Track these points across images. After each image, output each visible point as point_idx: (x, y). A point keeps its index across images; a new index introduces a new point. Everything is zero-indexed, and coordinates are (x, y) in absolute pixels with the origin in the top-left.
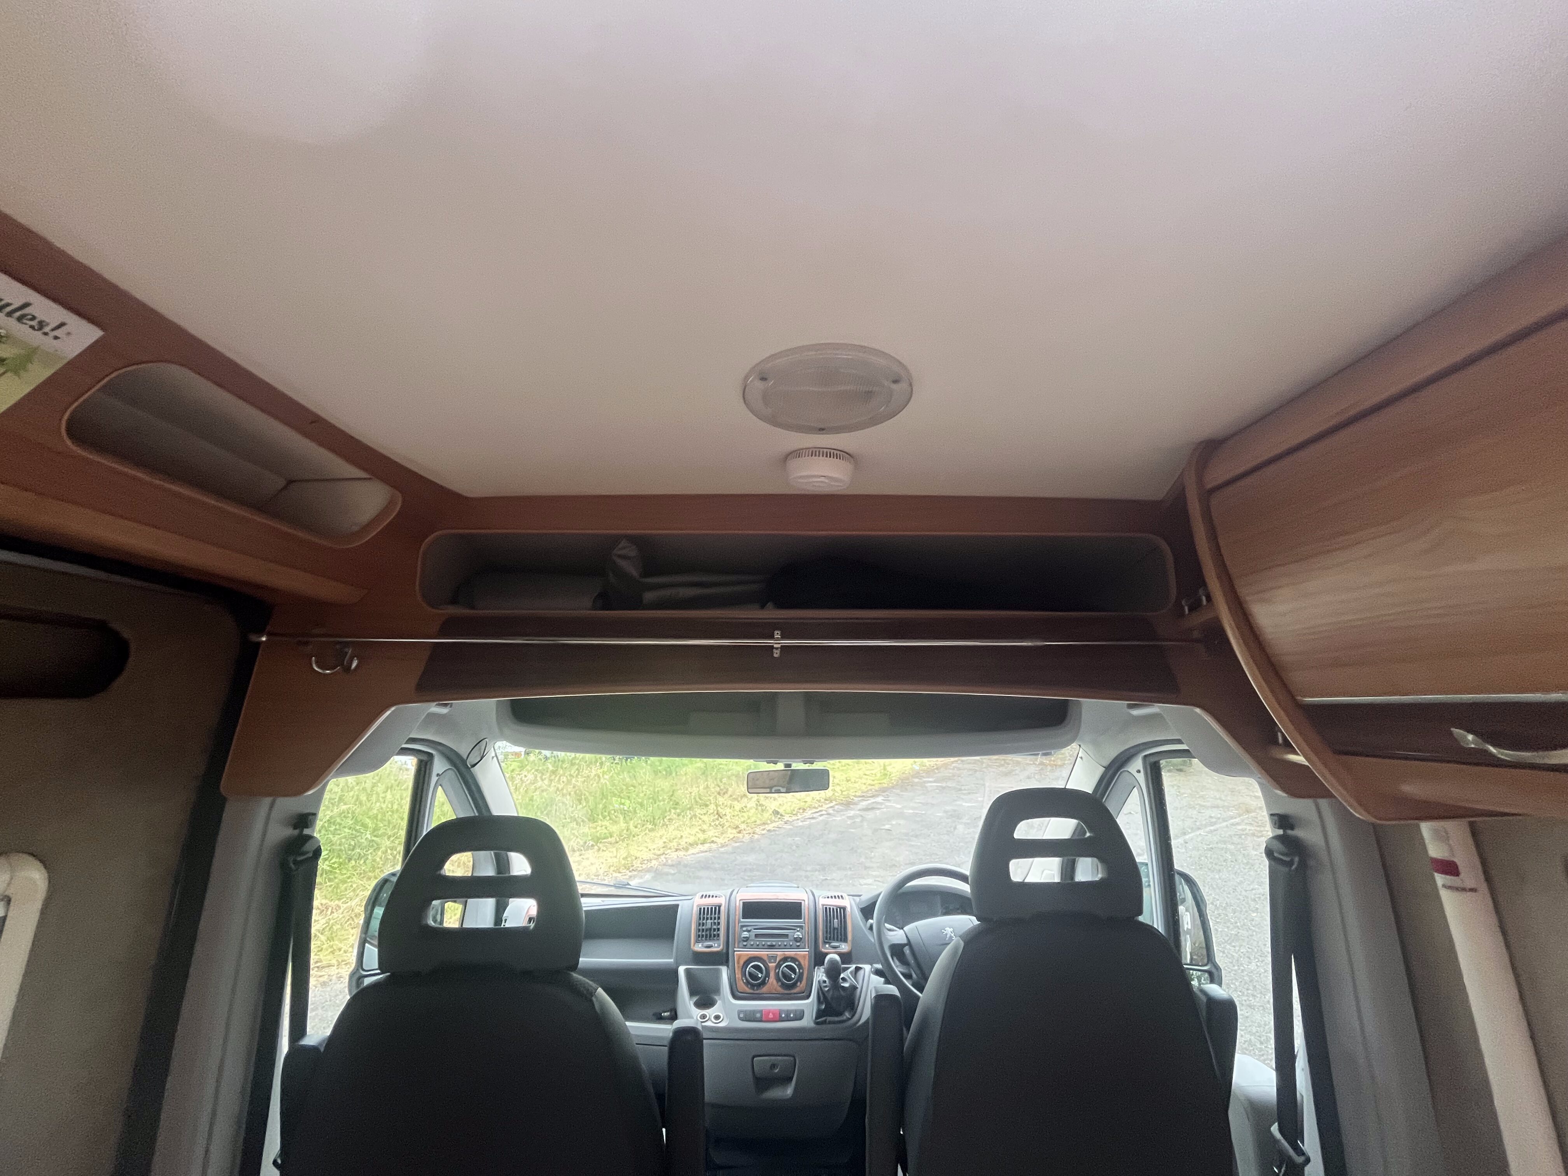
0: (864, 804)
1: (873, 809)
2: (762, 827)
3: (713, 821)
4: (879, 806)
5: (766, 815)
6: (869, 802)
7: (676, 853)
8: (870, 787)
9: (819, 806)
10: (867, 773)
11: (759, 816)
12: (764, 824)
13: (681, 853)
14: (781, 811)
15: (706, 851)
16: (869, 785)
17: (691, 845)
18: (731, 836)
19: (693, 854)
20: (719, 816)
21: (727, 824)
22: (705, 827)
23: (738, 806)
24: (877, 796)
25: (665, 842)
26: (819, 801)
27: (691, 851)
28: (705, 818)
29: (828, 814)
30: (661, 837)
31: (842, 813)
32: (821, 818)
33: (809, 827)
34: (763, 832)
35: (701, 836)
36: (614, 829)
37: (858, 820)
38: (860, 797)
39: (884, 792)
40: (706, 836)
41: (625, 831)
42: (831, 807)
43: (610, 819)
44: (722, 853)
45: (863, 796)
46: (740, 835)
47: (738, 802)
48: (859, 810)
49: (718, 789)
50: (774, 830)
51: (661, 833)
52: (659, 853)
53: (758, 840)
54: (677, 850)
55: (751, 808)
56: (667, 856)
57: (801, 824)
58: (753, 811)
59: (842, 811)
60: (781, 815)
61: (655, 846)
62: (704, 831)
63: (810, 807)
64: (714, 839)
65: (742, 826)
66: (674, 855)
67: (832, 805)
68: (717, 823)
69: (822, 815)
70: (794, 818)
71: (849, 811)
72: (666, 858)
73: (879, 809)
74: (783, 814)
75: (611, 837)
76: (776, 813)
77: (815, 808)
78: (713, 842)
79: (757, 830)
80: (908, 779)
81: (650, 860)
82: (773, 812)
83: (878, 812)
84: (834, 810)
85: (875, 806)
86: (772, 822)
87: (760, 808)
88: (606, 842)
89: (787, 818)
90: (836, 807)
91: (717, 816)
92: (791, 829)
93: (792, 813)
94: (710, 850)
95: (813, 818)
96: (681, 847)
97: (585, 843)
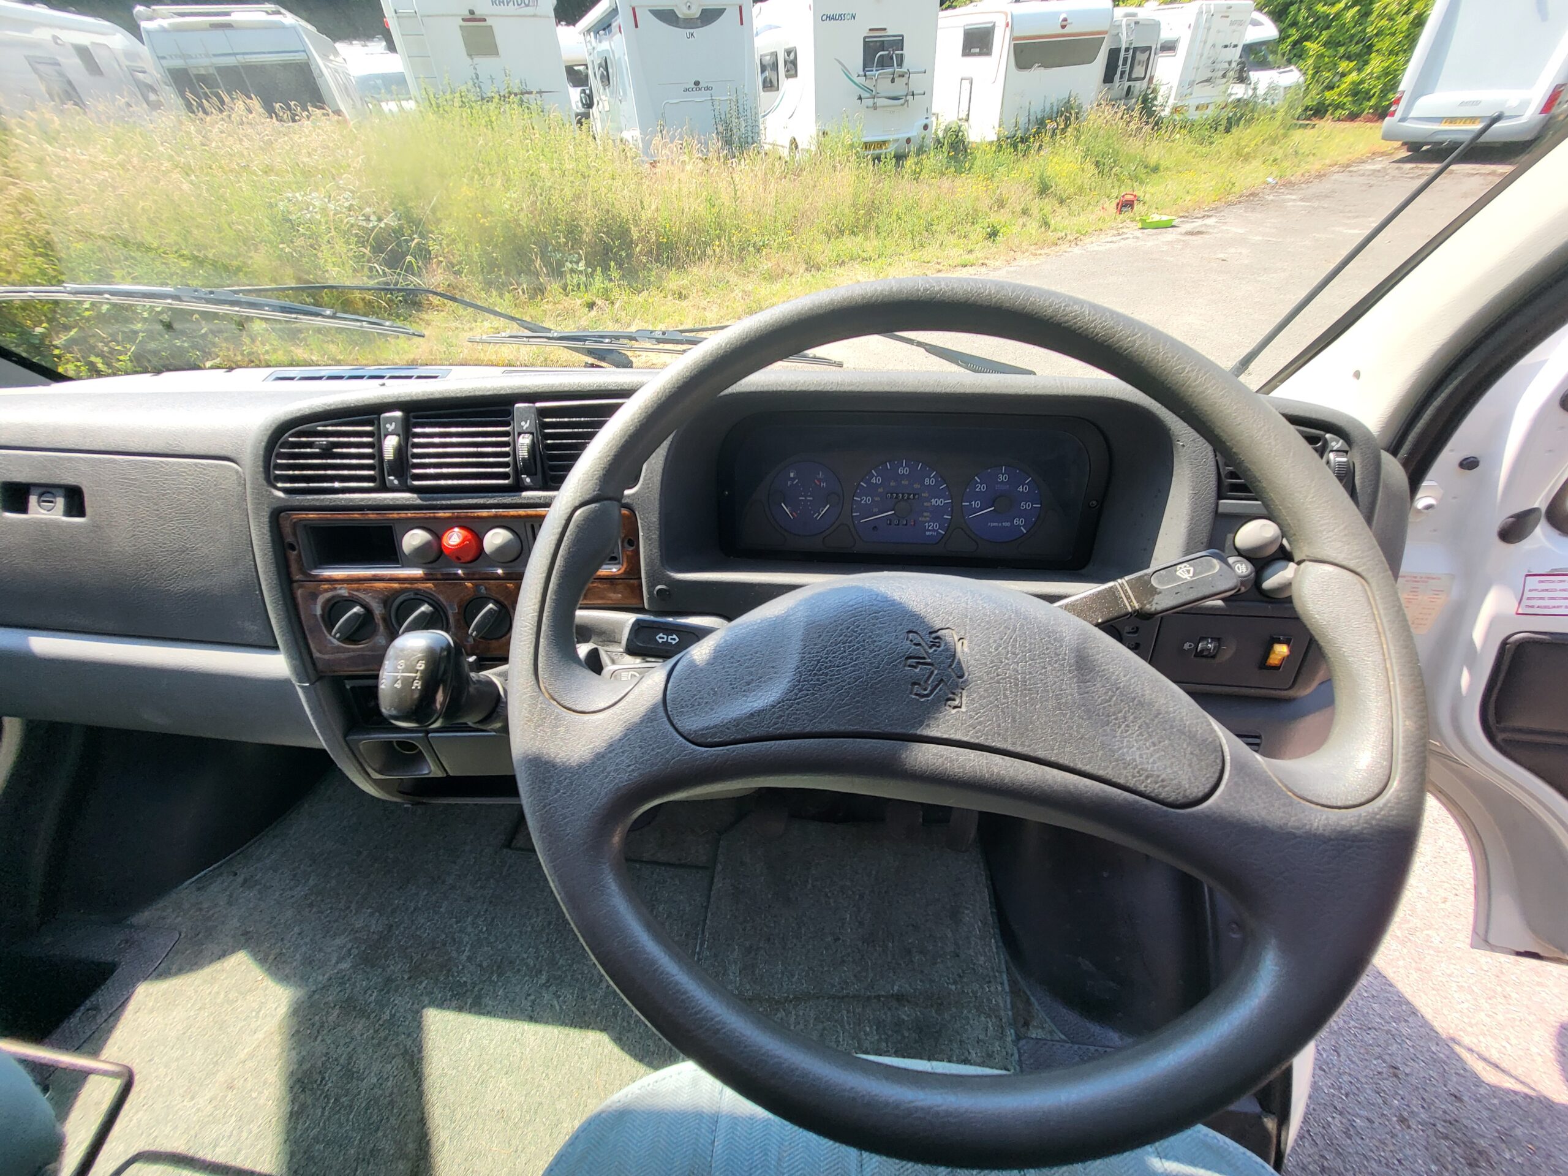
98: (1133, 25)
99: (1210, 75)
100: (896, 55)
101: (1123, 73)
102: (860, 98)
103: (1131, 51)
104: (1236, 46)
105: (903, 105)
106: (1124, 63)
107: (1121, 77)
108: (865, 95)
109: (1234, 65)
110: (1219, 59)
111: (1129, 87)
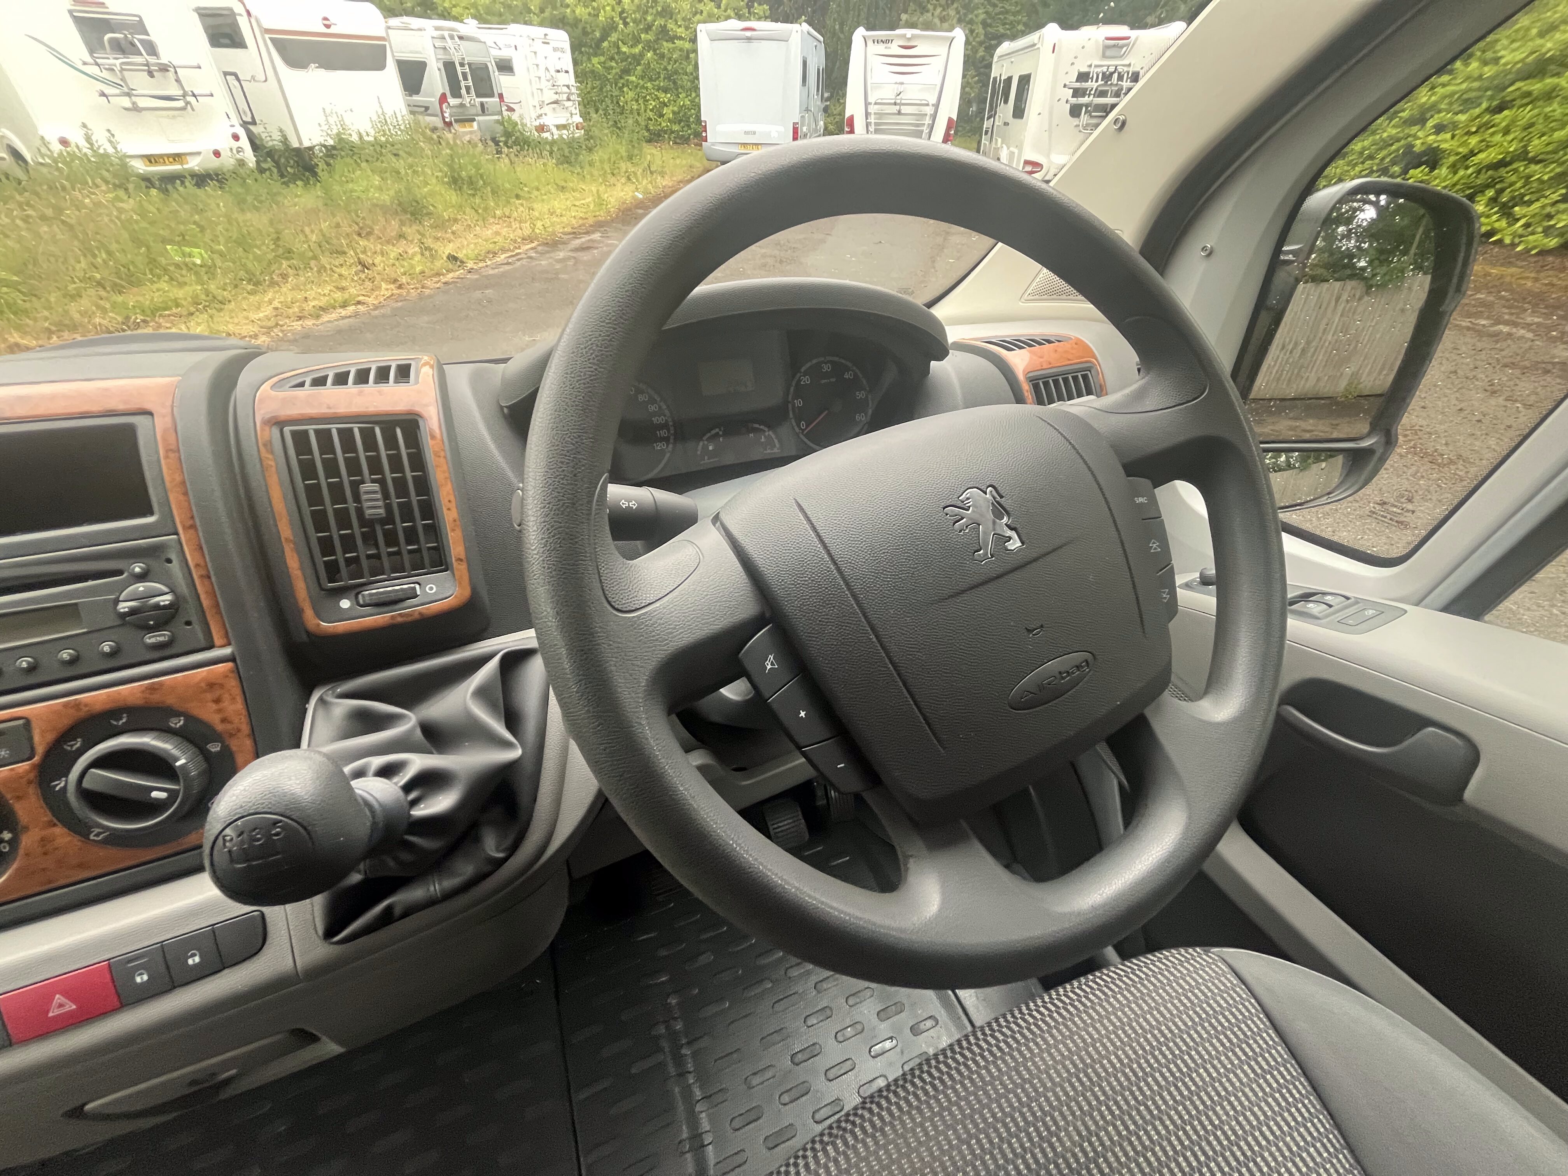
0: (577, 242)
1: (588, 248)
2: (435, 279)
3: (356, 274)
4: (596, 245)
5: (438, 264)
6: (583, 240)
7: (301, 322)
8: (581, 222)
9: (516, 248)
10: (577, 203)
11: (428, 264)
12: (438, 274)
13: (309, 323)
14: (460, 255)
15: (350, 317)
16: (581, 218)
17: (322, 309)
18: (388, 294)
19: (329, 322)
20: (364, 266)
21: (378, 278)
22: (344, 284)
23: (393, 252)
24: (593, 232)
25: (276, 309)
26: (515, 241)
27: (326, 318)
28: (343, 271)
29: (531, 258)
30: (270, 302)
31: (548, 255)
32: (519, 263)
33: (503, 275)
34: (438, 285)
35: (338, 295)
36: (180, 293)
37: (571, 263)
38: (570, 234)
39: (602, 227)
40: (346, 296)
41: (203, 297)
42: (532, 249)
43: (171, 279)
44: (376, 317)
45: (574, 233)
46: (404, 292)
47: (394, 245)
48: (572, 250)
49: (356, 228)
50: (453, 282)
51: (270, 295)
52: (270, 324)
53: (430, 296)
54: (300, 318)
55: (414, 254)
56: (285, 328)
57: (491, 272)
58: (418, 258)
59: (548, 252)
60: (462, 262)
61: (261, 315)
62: (343, 289)
63: (504, 250)
64: (361, 298)
65: (404, 280)
66: (297, 325)
67: (533, 245)
68: (363, 276)
69: (518, 260)
70: (481, 265)
71: (558, 253)
72: (282, 331)
73: (597, 248)
74: (465, 260)
75: (177, 305)
76: (453, 258)
77: (509, 250)
78: (359, 303)
79: (428, 283)
80: (630, 210)
81: (256, 336)
82: (448, 258)
83: (595, 251)
84: (536, 252)
85: (590, 245)
86: (449, 271)
87: (427, 253)
88: (169, 315)
89: (470, 265)
90: (540, 248)
91: (360, 267)
92: (477, 280)
93: (478, 259)
94: (356, 315)
95: (508, 264)
96: (306, 313)
97: (128, 318)
98: (457, 40)
99: (556, 97)
100: (140, 40)
101: (468, 89)
102: (103, 94)
103: (467, 66)
104: (567, 72)
105: (183, 109)
106: (465, 79)
107: (468, 93)
108: (108, 90)
109: (574, 90)
110: (557, 82)
111: (482, 105)
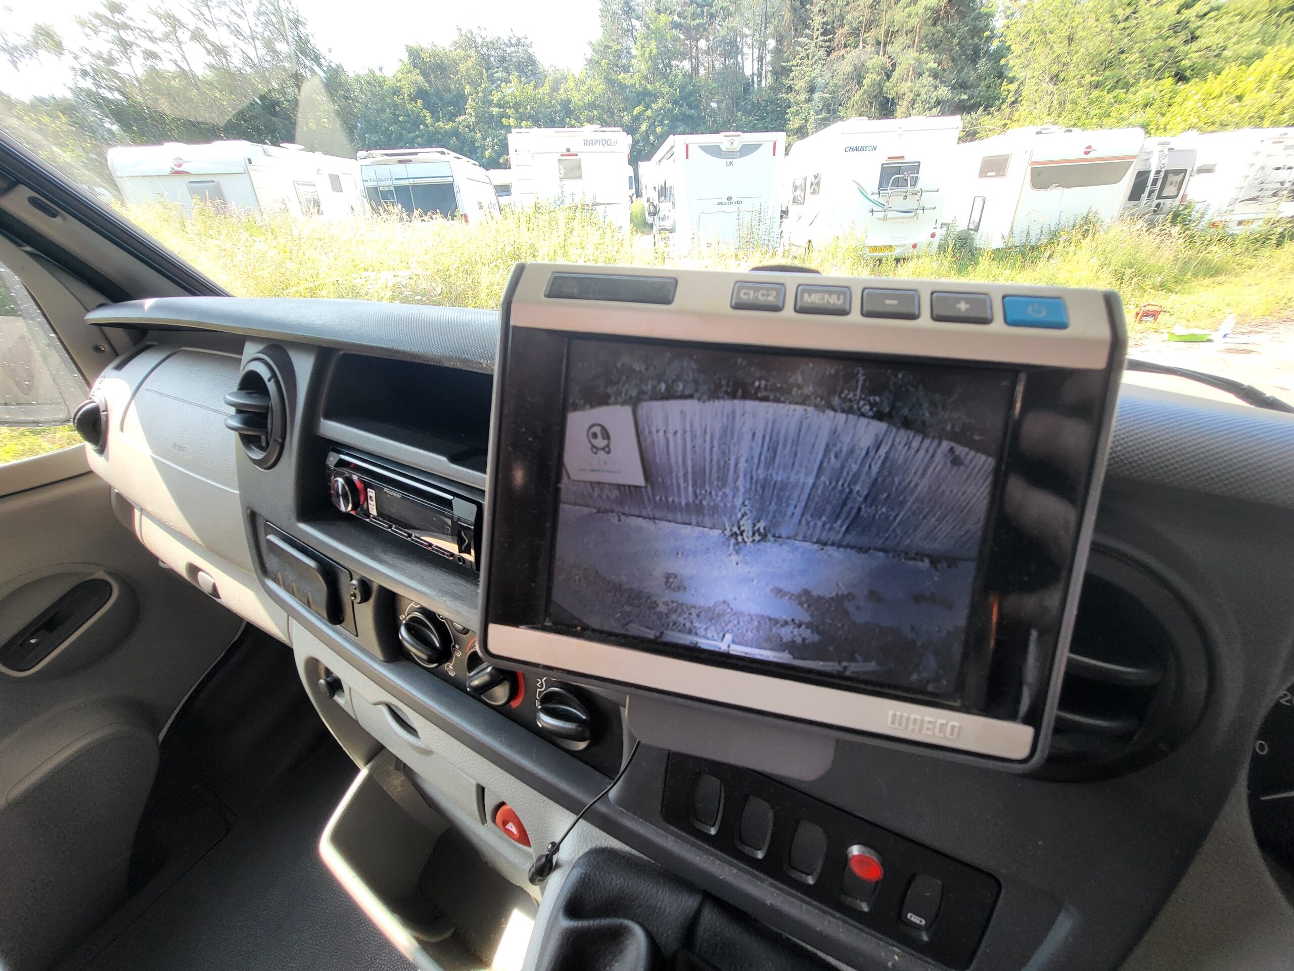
98: (1166, 151)
100: (911, 178)
101: (1151, 192)
102: (872, 211)
103: (1162, 174)
105: (912, 217)
106: (1154, 184)
108: (876, 208)
109: (1287, 185)
110: (1269, 180)
111: (1158, 204)
